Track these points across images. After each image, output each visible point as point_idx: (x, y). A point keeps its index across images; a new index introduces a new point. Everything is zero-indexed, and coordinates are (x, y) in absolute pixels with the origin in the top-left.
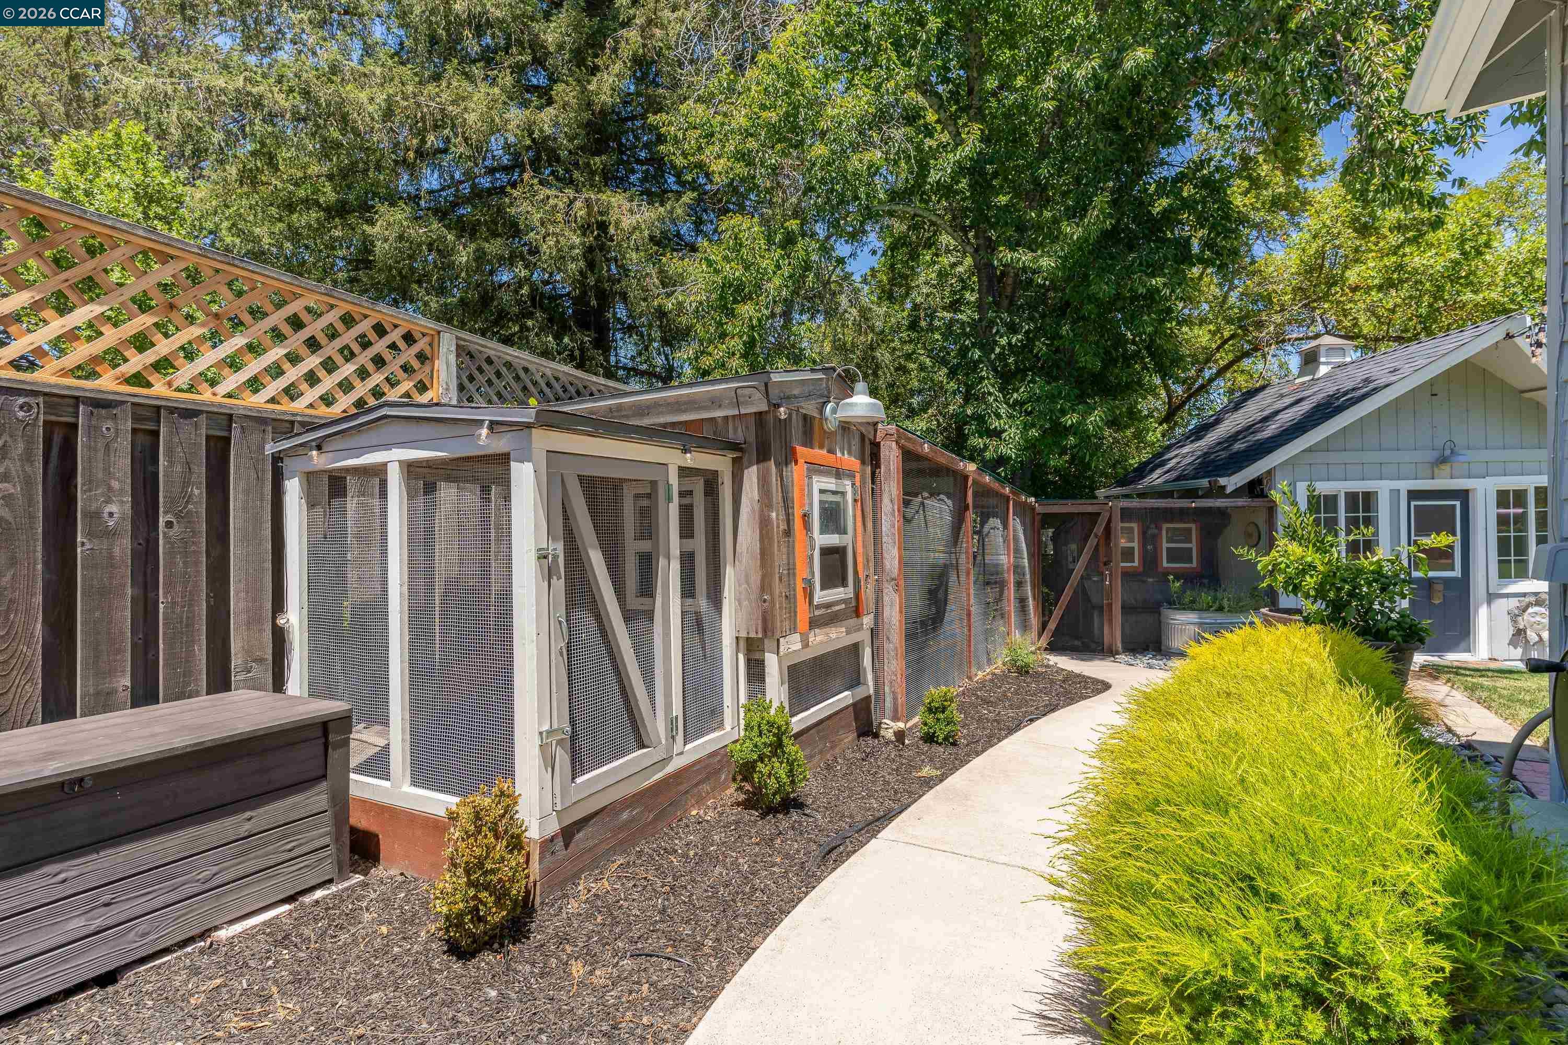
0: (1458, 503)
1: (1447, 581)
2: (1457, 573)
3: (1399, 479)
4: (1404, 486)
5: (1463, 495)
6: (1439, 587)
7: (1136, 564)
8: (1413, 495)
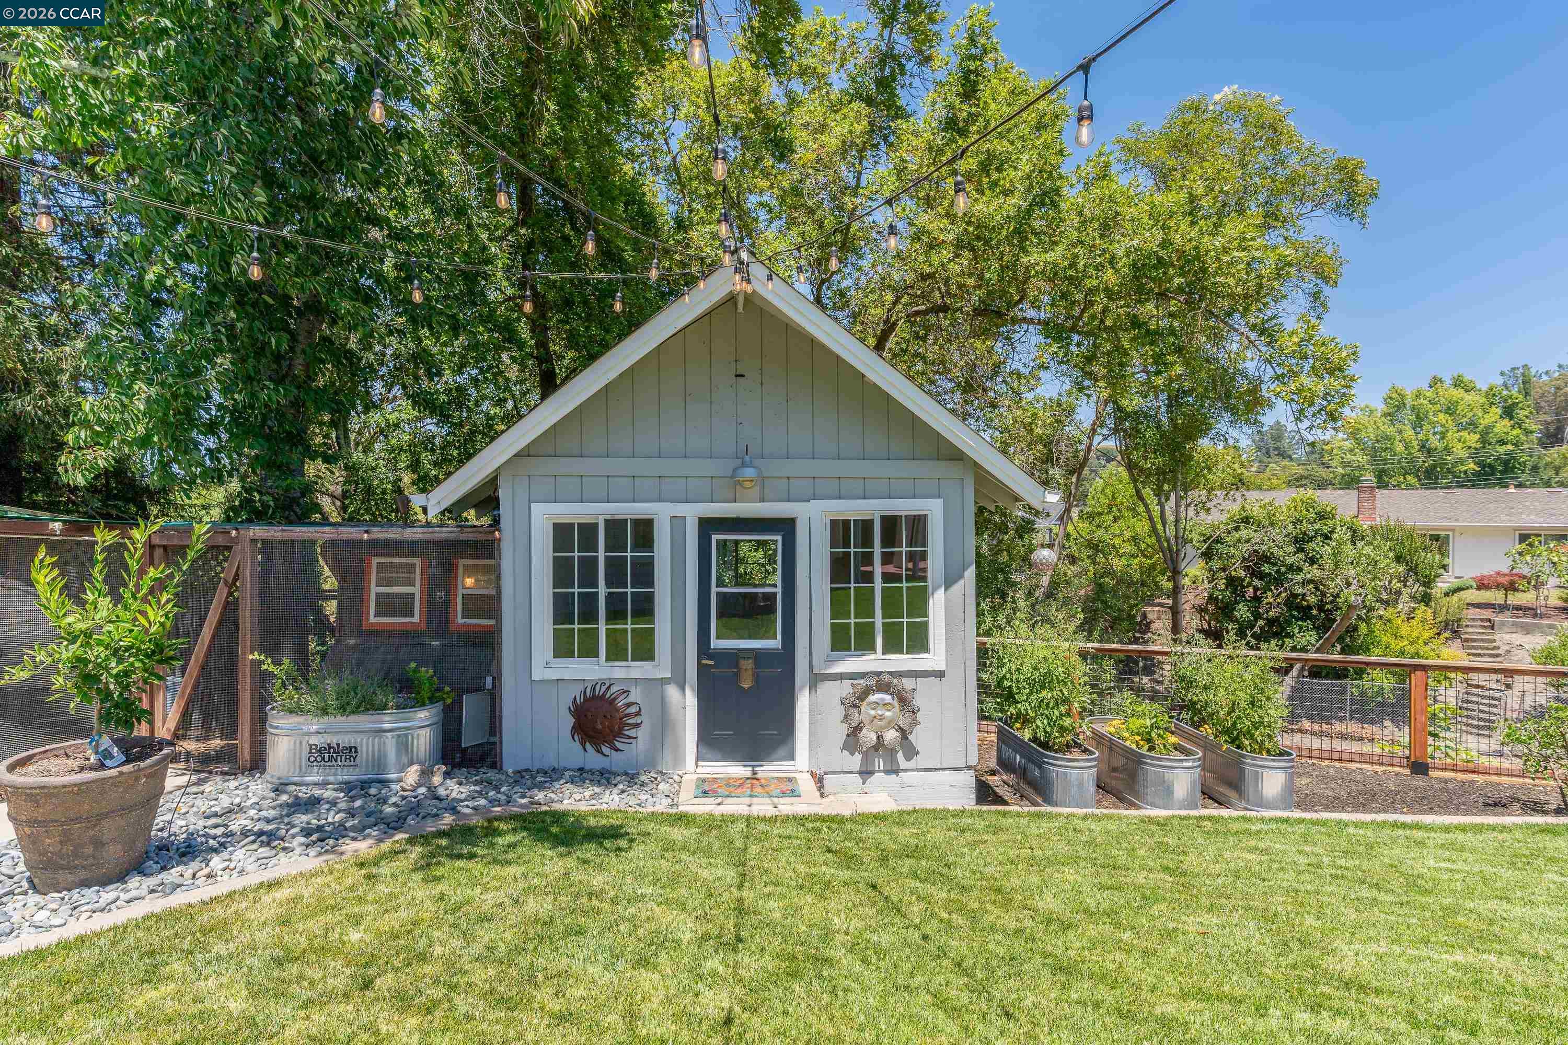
0: (779, 538)
1: (759, 656)
2: (775, 644)
3: (686, 501)
4: (693, 512)
5: (786, 526)
6: (747, 665)
7: (416, 619)
8: (708, 526)
